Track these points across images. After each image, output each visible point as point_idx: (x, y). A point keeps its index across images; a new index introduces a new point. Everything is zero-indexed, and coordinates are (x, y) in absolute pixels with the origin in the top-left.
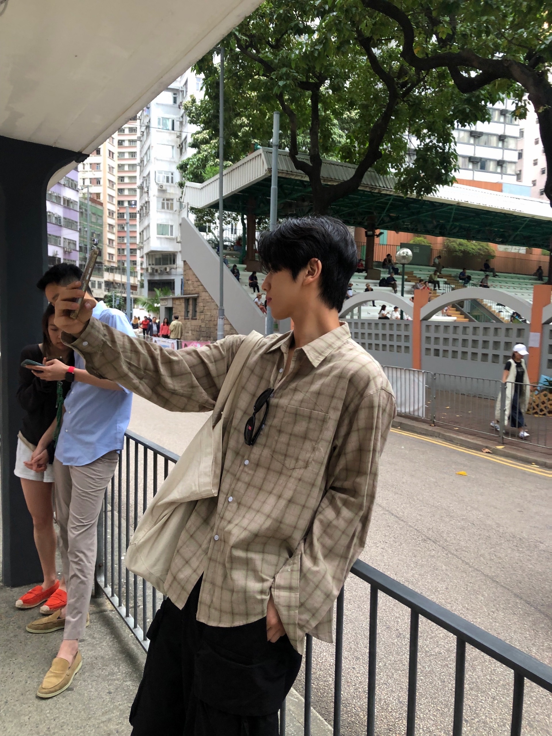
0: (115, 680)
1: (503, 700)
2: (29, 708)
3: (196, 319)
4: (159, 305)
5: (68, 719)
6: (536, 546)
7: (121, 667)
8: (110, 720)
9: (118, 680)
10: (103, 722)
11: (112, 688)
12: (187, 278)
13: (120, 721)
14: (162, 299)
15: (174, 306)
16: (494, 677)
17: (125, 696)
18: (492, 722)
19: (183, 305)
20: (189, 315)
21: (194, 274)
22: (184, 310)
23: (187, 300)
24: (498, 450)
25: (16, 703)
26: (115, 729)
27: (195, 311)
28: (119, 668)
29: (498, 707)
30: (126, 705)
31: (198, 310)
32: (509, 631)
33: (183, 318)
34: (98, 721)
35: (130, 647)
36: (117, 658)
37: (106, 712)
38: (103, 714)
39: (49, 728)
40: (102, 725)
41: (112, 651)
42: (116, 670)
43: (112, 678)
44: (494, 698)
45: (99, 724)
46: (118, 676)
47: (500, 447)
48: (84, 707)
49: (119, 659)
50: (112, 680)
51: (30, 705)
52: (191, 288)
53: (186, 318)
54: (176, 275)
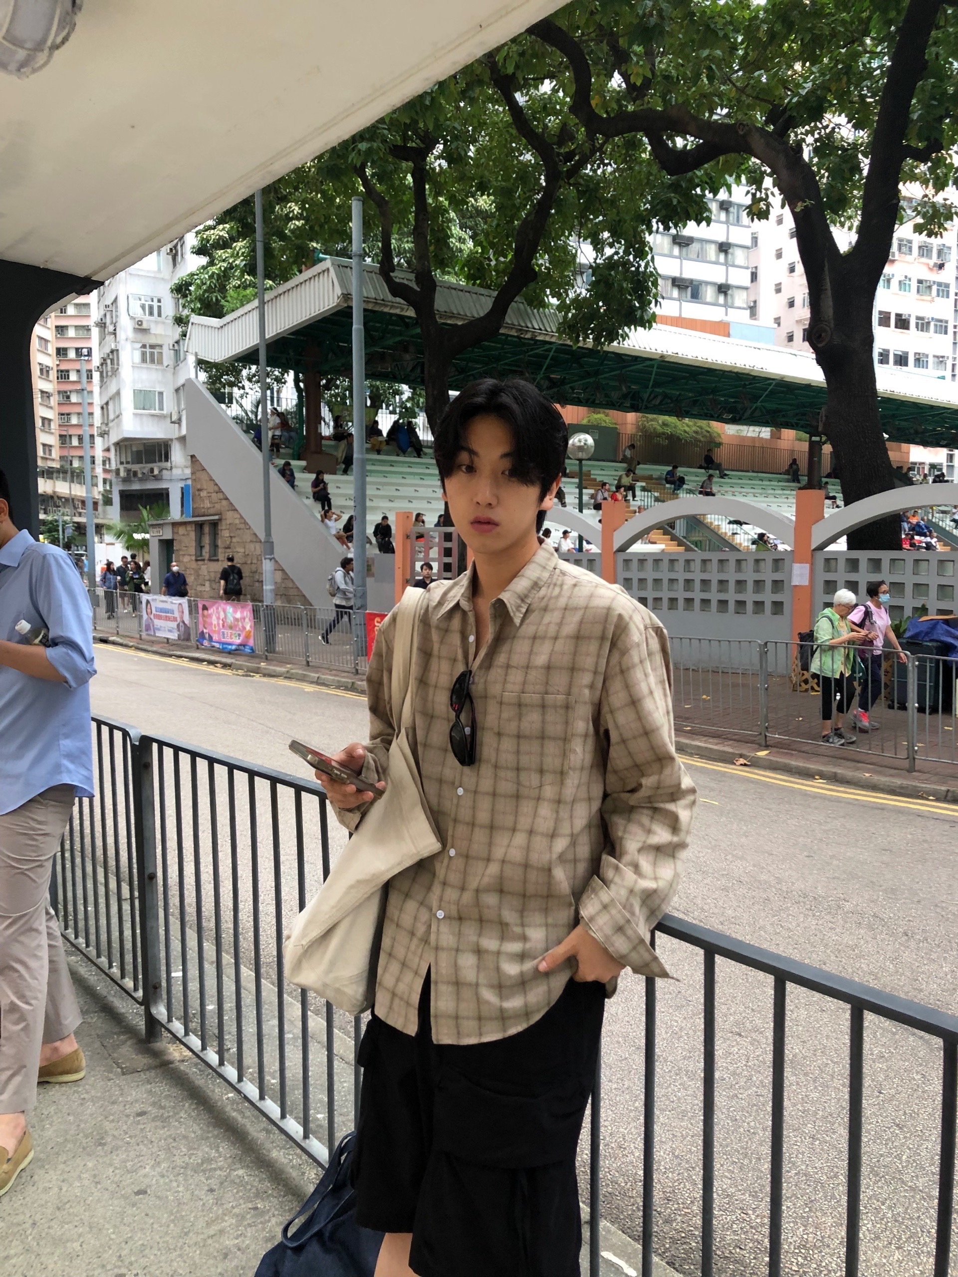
0: (215, 1169)
1: (828, 1139)
2: (76, 1229)
3: (218, 560)
4: (147, 536)
5: (149, 1238)
6: (839, 907)
7: (221, 1149)
8: (222, 1232)
9: (221, 1169)
10: (212, 1236)
11: (214, 1183)
12: (199, 487)
13: (240, 1233)
14: (153, 526)
15: (176, 537)
16: (807, 1106)
17: (238, 1192)
18: (817, 1173)
19: (193, 535)
20: (204, 553)
21: (212, 480)
22: (194, 544)
23: (200, 526)
24: (759, 758)
25: (52, 1223)
26: (235, 1245)
27: (214, 546)
28: (217, 1151)
29: (822, 1149)
30: (243, 1206)
31: (220, 543)
32: (819, 1036)
33: (194, 558)
34: (202, 1236)
35: (228, 1117)
36: (210, 1135)
37: (213, 1221)
38: (208, 1224)
39: (120, 1256)
40: (210, 1241)
41: (199, 1125)
42: (213, 1153)
43: (209, 1167)
44: (813, 1137)
45: (205, 1240)
46: (220, 1164)
47: (762, 754)
48: (172, 1217)
49: (216, 1137)
50: (211, 1170)
51: (77, 1224)
52: (207, 504)
53: (199, 558)
54: (171, 480)
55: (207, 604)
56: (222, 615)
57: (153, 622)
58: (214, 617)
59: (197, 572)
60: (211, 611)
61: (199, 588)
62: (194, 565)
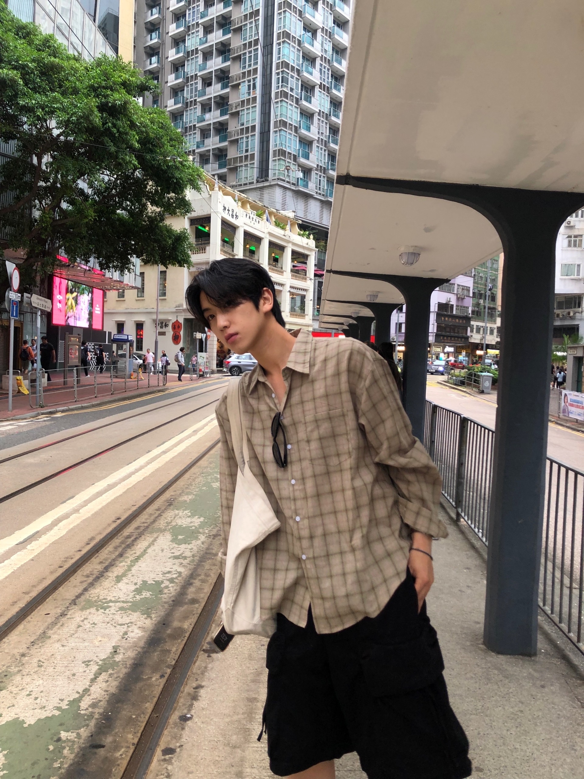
14: (571, 348)
54: (581, 319)
57: (568, 408)
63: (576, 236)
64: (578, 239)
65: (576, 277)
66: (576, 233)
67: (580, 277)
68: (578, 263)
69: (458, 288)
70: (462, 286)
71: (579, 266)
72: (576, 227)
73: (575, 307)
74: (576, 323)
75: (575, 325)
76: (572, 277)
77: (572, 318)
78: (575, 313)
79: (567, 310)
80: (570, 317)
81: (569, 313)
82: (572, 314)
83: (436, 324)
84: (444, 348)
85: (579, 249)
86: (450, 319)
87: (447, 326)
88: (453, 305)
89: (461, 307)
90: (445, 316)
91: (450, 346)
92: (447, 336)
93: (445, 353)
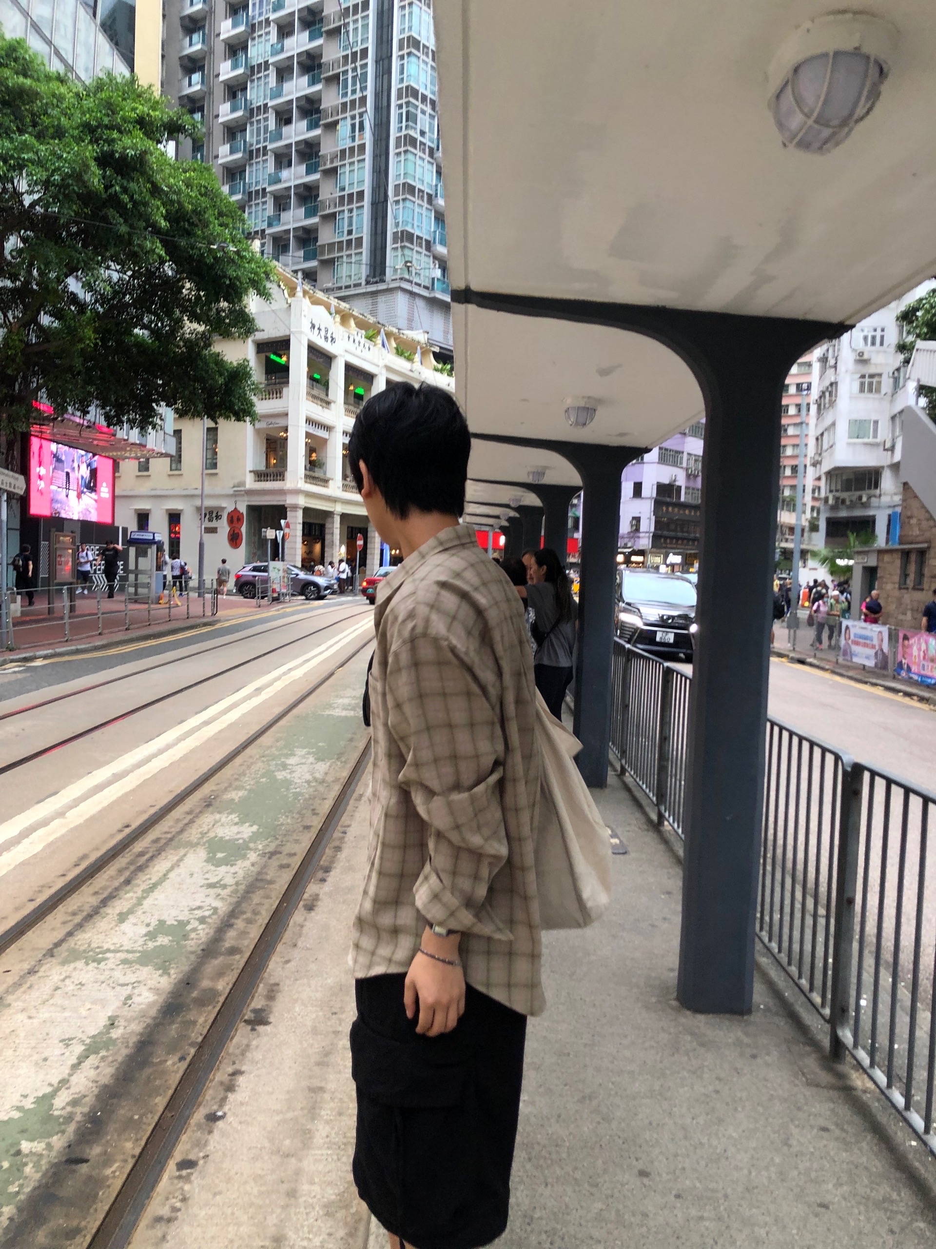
3: (922, 590)
12: (909, 514)
14: (858, 553)
15: (880, 564)
19: (898, 563)
20: (908, 582)
21: (923, 507)
22: (898, 571)
23: (906, 555)
27: (920, 575)
31: (926, 572)
33: (897, 586)
52: (916, 532)
53: (903, 586)
54: (879, 507)
55: (908, 634)
56: (923, 647)
57: (851, 648)
58: (915, 648)
59: (899, 600)
60: (912, 641)
61: (901, 617)
62: (897, 593)
63: (872, 376)
64: (875, 380)
65: (871, 440)
66: (872, 370)
67: (878, 440)
68: (874, 418)
69: (688, 460)
70: (695, 455)
71: (876, 422)
72: (872, 361)
73: (870, 488)
74: (871, 513)
75: (869, 516)
76: (866, 440)
77: (866, 506)
78: (869, 498)
79: (858, 493)
80: (862, 504)
81: (860, 498)
82: (864, 499)
83: (653, 518)
84: (666, 557)
85: (876, 396)
86: (676, 510)
87: (671, 521)
88: (680, 488)
89: (693, 489)
90: (668, 504)
91: (674, 554)
92: (671, 538)
93: (667, 566)
